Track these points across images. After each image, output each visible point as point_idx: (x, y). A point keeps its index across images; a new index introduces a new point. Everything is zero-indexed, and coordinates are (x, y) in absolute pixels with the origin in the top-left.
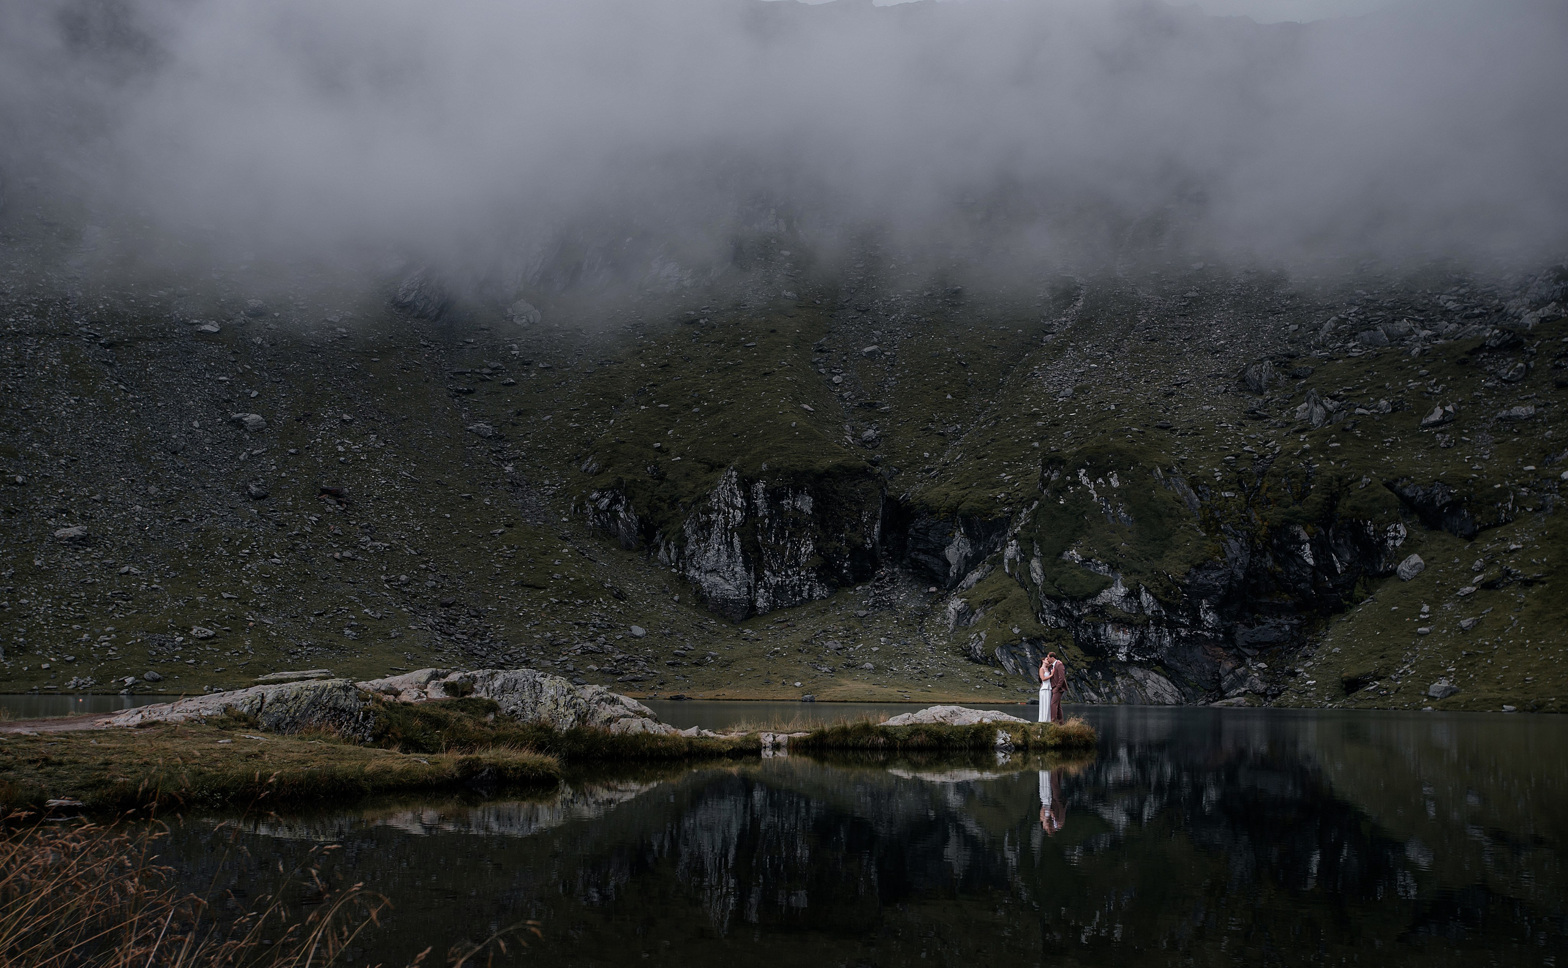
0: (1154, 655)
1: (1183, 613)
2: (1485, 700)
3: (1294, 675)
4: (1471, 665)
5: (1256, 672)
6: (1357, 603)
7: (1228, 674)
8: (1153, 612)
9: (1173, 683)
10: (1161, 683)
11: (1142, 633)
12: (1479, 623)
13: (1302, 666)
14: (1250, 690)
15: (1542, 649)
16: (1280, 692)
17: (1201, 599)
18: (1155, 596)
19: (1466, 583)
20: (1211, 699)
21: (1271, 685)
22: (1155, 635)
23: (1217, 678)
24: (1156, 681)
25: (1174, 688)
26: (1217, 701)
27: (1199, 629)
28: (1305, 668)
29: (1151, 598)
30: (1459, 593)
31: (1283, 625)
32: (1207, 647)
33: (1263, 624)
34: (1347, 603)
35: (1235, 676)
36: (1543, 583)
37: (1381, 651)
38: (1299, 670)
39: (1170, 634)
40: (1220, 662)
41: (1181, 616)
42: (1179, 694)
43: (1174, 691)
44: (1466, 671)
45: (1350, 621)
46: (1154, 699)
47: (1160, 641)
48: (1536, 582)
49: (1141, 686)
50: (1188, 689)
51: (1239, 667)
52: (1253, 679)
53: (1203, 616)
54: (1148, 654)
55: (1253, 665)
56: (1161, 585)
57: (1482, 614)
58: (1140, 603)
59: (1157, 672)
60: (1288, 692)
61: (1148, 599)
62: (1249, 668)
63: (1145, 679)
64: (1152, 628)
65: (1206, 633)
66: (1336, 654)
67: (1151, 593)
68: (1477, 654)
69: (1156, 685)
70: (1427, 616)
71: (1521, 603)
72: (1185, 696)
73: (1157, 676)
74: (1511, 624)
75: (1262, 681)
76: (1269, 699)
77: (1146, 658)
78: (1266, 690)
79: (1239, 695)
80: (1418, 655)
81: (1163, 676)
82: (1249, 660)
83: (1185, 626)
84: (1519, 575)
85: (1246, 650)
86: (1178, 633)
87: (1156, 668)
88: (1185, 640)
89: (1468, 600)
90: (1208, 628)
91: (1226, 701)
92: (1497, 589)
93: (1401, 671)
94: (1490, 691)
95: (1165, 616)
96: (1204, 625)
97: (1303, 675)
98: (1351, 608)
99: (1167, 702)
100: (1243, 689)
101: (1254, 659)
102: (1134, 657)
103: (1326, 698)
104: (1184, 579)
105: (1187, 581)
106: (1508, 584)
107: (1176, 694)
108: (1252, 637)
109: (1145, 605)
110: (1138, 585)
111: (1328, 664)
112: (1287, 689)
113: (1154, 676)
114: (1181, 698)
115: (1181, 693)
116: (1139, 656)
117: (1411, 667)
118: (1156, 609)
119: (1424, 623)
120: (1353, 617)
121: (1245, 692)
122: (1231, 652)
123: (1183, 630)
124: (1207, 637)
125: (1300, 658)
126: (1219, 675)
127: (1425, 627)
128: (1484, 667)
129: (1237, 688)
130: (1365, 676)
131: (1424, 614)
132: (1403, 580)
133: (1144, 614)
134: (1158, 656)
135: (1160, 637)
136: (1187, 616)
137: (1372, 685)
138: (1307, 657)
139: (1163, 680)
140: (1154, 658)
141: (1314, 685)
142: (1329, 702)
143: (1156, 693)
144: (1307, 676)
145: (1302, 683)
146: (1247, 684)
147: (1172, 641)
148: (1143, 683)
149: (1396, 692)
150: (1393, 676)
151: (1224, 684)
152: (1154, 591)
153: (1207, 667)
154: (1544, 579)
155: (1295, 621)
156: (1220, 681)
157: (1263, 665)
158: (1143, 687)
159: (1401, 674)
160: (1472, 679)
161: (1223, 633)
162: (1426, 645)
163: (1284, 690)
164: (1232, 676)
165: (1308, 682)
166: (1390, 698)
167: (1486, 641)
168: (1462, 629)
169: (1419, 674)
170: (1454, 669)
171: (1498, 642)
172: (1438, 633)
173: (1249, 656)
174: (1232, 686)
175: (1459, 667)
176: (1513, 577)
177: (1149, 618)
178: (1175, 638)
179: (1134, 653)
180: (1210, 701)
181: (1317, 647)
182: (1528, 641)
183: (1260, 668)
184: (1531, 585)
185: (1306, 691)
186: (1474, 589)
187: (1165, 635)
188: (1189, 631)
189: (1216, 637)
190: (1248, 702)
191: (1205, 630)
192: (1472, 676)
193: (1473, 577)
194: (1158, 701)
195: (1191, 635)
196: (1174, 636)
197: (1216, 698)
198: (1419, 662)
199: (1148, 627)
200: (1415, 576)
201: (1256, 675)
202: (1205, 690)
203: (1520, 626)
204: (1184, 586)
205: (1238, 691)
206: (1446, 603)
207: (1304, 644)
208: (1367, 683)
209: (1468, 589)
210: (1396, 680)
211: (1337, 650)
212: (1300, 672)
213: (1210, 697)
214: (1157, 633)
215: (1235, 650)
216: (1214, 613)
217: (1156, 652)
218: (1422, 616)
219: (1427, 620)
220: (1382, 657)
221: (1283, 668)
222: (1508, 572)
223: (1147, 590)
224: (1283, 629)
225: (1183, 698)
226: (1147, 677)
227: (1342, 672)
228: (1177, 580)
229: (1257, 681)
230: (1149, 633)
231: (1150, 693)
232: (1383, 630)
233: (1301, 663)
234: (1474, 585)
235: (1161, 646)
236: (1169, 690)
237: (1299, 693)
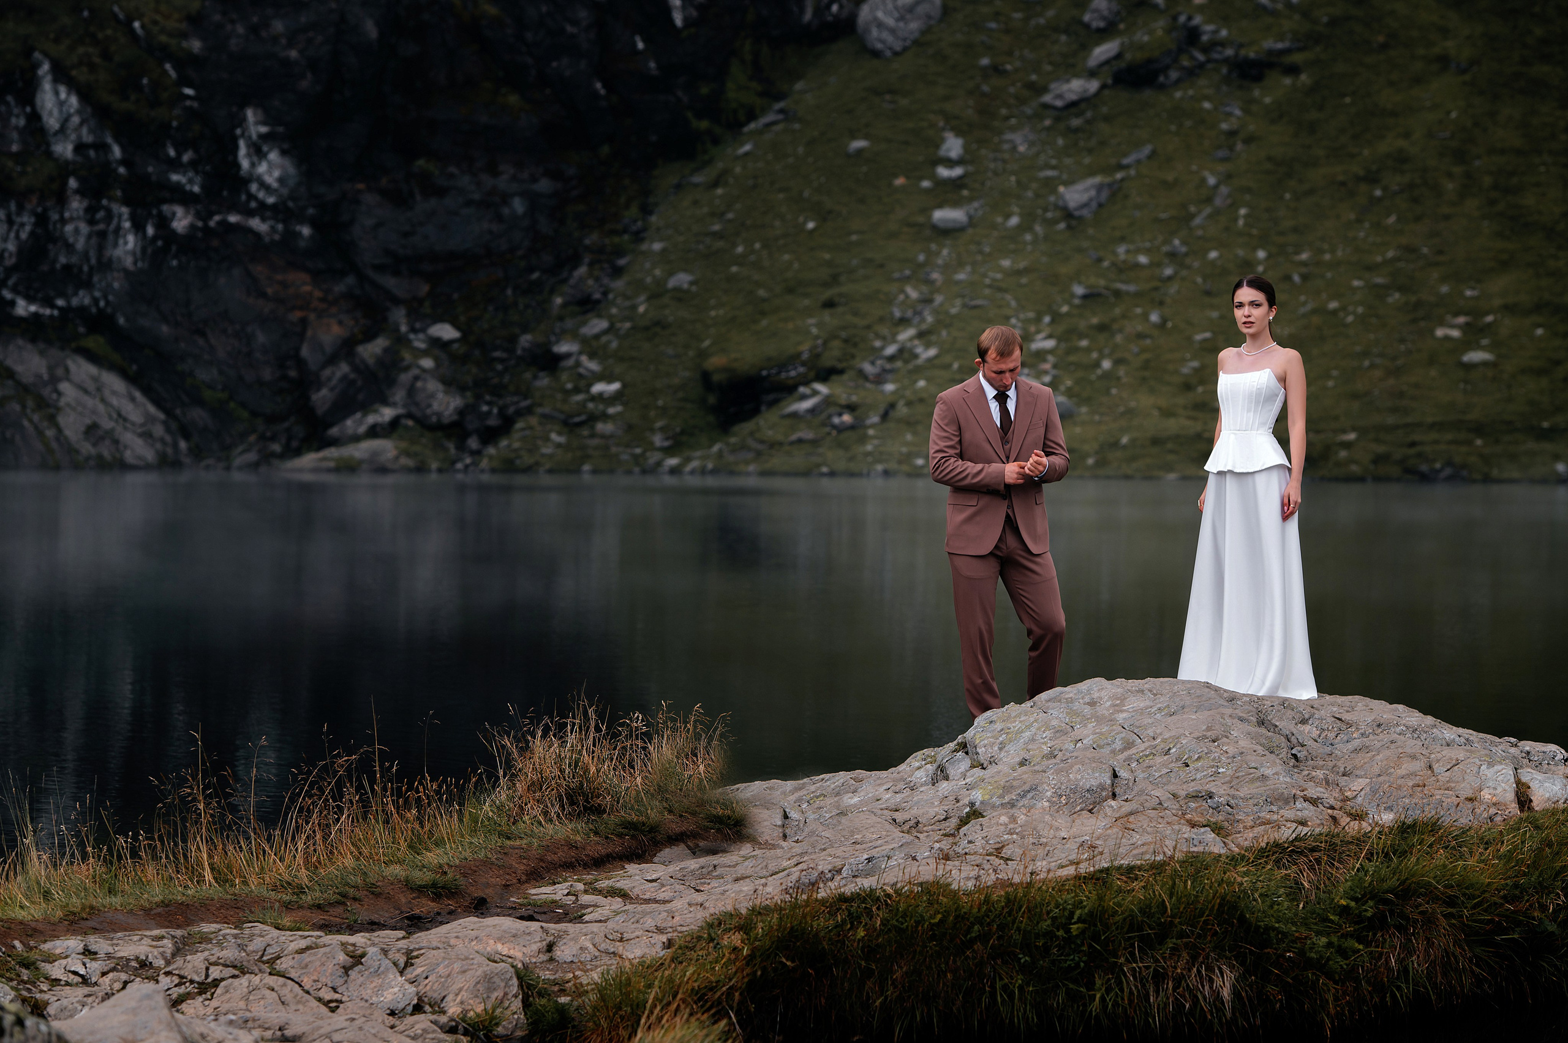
0: (82, 298)
1: (179, 154)
2: (1156, 441)
3: (550, 362)
4: (1102, 328)
5: (425, 353)
6: (735, 126)
7: (332, 360)
8: (79, 148)
9: (147, 391)
10: (107, 393)
11: (42, 220)
12: (1115, 193)
13: (575, 335)
14: (409, 416)
15: (1305, 277)
16: (506, 425)
17: (242, 106)
18: (85, 96)
19: (1069, 67)
20: (276, 447)
21: (478, 397)
22: (84, 228)
23: (293, 373)
24: (91, 386)
25: (152, 409)
26: (298, 453)
27: (234, 208)
28: (585, 341)
29: (74, 100)
30: (1047, 98)
31: (506, 198)
32: (259, 270)
33: (441, 192)
34: (704, 124)
35: (355, 368)
36: (1293, 70)
37: (826, 285)
38: (563, 348)
39: (138, 227)
40: (304, 322)
41: (175, 165)
42: (168, 430)
43: (150, 419)
44: (1088, 350)
45: (715, 184)
46: (87, 448)
47: (101, 248)
48: (1270, 65)
49: (42, 404)
50: (197, 415)
51: (369, 336)
52: (416, 378)
53: (245, 164)
54: (63, 295)
55: (413, 330)
56: (106, 56)
57: (1121, 167)
58: (35, 117)
59: (92, 357)
60: (533, 421)
61: (61, 104)
62: (401, 341)
63: (54, 380)
64: (77, 205)
65: (256, 223)
66: (680, 296)
67: (73, 85)
68: (1117, 294)
69: (90, 402)
70: (958, 171)
71: (1232, 134)
72: (187, 436)
73: (93, 370)
74: (1209, 200)
75: (449, 383)
76: (473, 443)
77: (53, 306)
78: (461, 412)
79: (374, 432)
80: (939, 299)
81: (112, 367)
82: (399, 317)
83: (185, 198)
84: (1223, 44)
85: (390, 282)
86: (163, 223)
87: (94, 342)
88: (186, 244)
89: (1076, 122)
90: (262, 205)
91: (332, 452)
92: (1162, 87)
93: (891, 350)
94: (1167, 413)
95: (124, 162)
96: (251, 197)
97: (578, 364)
98: (716, 141)
99: (128, 456)
100: (387, 414)
101: (420, 316)
102: (13, 303)
103: (658, 440)
104: (184, 36)
105: (196, 45)
106: (1192, 73)
107: (159, 430)
108: (406, 235)
109: (52, 122)
110: (28, 52)
111: (655, 328)
112: (529, 411)
113: (82, 369)
114: (175, 445)
115: (174, 426)
116: (30, 299)
117: (921, 335)
118: (87, 138)
119: (949, 193)
120: (725, 172)
121: (395, 423)
122: (339, 288)
123: (179, 211)
124: (257, 235)
125: (565, 305)
126: (300, 363)
127: (955, 204)
128: (1140, 336)
129: (366, 407)
130: (783, 366)
131: (950, 163)
132: (876, 54)
133: (49, 154)
134: (96, 301)
135: (103, 235)
136: (194, 164)
137: (804, 397)
138: (587, 305)
139: (114, 382)
140: (82, 310)
141: (616, 397)
142: (669, 451)
143: (91, 430)
144: (593, 366)
145: (577, 390)
146: (399, 395)
147: (144, 250)
148: (46, 392)
149: (885, 416)
150: (868, 368)
151: (322, 398)
152: (81, 75)
153: (261, 338)
154: (1298, 58)
155: (544, 185)
156: (306, 382)
157: (446, 332)
158: (49, 409)
159: (891, 359)
160: (1107, 376)
161: (314, 223)
162: (961, 264)
163: (520, 413)
164: (344, 368)
165: (598, 388)
166: (864, 439)
167: (1138, 251)
168: (1068, 215)
169: (947, 359)
170: (1050, 344)
171: (1173, 255)
172: (994, 226)
173: (397, 301)
174: (346, 405)
175: (1066, 336)
176: (1206, 49)
177: (65, 169)
178: (155, 238)
179: (15, 290)
180: (273, 455)
181: (617, 272)
182: (1261, 254)
183: (437, 343)
184: (1258, 78)
185: (593, 418)
186: (1093, 86)
187: (118, 228)
188: (198, 215)
189: (290, 236)
190: (407, 454)
191: (250, 213)
192: (1106, 364)
193: (1085, 48)
194: (100, 457)
195: (206, 229)
196: (150, 231)
197: (295, 444)
198: (944, 321)
199: (62, 200)
200: (916, 42)
201: (427, 363)
202: (254, 414)
203: (1234, 206)
204: (186, 62)
205: (371, 419)
206: (1013, 129)
207: (575, 261)
208: (789, 389)
209: (1076, 87)
210: (879, 380)
211: (682, 279)
212: (568, 355)
213: (273, 439)
214: (91, 222)
215: (351, 280)
216: (284, 153)
217: (88, 285)
218: (943, 172)
219: (956, 184)
220: (829, 304)
221: (513, 340)
222: (1192, 36)
223: (60, 75)
224: (506, 211)
225: (183, 445)
226: (60, 372)
227: (703, 354)
228: (163, 38)
229: (433, 385)
230: (63, 221)
231: (72, 425)
232: (824, 216)
233: (569, 323)
234: (1092, 74)
235: (106, 265)
236: (135, 415)
237: (569, 425)
